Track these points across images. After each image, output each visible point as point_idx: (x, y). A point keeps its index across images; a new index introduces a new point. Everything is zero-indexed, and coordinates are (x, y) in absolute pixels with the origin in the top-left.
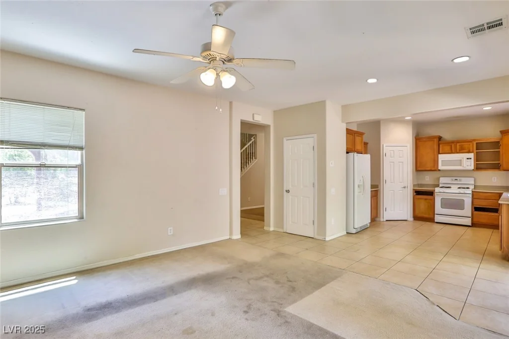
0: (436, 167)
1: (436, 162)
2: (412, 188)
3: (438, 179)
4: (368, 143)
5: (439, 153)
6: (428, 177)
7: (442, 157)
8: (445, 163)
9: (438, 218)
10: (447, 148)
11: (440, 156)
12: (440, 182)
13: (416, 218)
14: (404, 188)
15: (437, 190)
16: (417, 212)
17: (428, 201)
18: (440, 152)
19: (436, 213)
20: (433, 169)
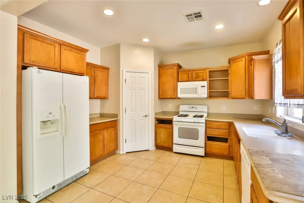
0: (175, 95)
1: (175, 89)
2: (154, 116)
3: (178, 107)
4: (109, 68)
5: (178, 81)
6: (171, 104)
7: (181, 85)
8: (184, 91)
9: (176, 148)
10: (185, 77)
11: (179, 84)
12: (180, 110)
13: (158, 147)
14: (146, 116)
15: (175, 118)
16: (158, 141)
17: (167, 130)
18: (180, 80)
19: (174, 143)
20: (173, 97)
